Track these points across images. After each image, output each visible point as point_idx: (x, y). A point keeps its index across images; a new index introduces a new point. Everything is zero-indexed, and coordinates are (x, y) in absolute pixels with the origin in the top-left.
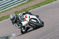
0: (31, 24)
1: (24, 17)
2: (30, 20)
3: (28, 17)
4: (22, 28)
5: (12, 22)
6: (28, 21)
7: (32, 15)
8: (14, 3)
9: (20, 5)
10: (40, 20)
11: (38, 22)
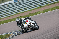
0: (30, 27)
1: (26, 21)
2: (30, 24)
3: (28, 21)
4: (24, 29)
5: (17, 24)
6: (28, 24)
7: (31, 20)
8: (29, 7)
9: (34, 9)
10: (36, 24)
11: (35, 26)
